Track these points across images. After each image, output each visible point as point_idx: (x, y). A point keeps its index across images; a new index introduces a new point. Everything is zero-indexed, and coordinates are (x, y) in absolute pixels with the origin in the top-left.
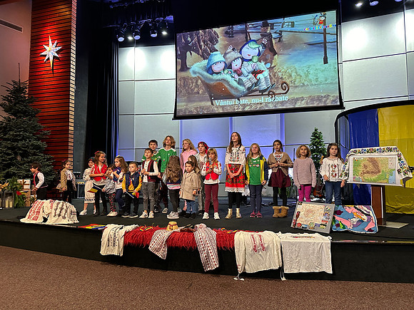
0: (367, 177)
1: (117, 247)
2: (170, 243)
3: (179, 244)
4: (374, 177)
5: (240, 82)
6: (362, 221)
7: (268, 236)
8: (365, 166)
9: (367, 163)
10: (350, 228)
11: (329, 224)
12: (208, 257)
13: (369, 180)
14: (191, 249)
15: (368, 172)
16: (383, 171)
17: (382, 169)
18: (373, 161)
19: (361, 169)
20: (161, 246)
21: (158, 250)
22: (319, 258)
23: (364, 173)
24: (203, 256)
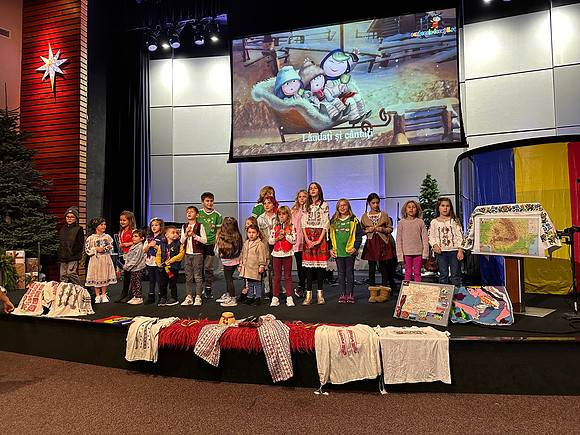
0: (500, 245)
1: (149, 350)
2: (224, 344)
3: (237, 345)
4: (509, 246)
5: (322, 110)
6: (491, 308)
7: (361, 331)
8: (497, 231)
9: (498, 225)
10: (475, 318)
11: (446, 314)
12: (277, 362)
13: (502, 249)
14: (253, 351)
15: (500, 239)
16: (521, 238)
17: (519, 234)
18: (507, 223)
19: (491, 235)
20: (212, 347)
21: (207, 353)
22: (433, 362)
23: (495, 240)
24: (270, 361)
